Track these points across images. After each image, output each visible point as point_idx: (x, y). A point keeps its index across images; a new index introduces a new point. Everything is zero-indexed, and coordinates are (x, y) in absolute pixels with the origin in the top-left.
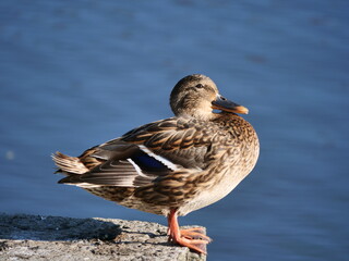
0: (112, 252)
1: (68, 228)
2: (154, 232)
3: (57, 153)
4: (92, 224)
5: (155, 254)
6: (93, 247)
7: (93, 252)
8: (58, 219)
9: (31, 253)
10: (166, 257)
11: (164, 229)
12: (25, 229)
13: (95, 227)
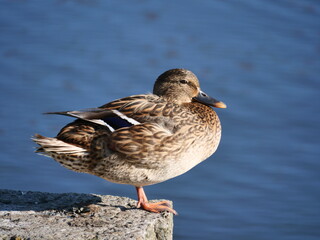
0: (87, 224)
1: (46, 202)
2: (125, 205)
3: (36, 135)
4: (68, 198)
5: (126, 226)
6: (69, 220)
7: (69, 224)
8: (38, 194)
9: (13, 225)
10: (136, 229)
11: (134, 202)
12: (7, 203)
13: (71, 201)
